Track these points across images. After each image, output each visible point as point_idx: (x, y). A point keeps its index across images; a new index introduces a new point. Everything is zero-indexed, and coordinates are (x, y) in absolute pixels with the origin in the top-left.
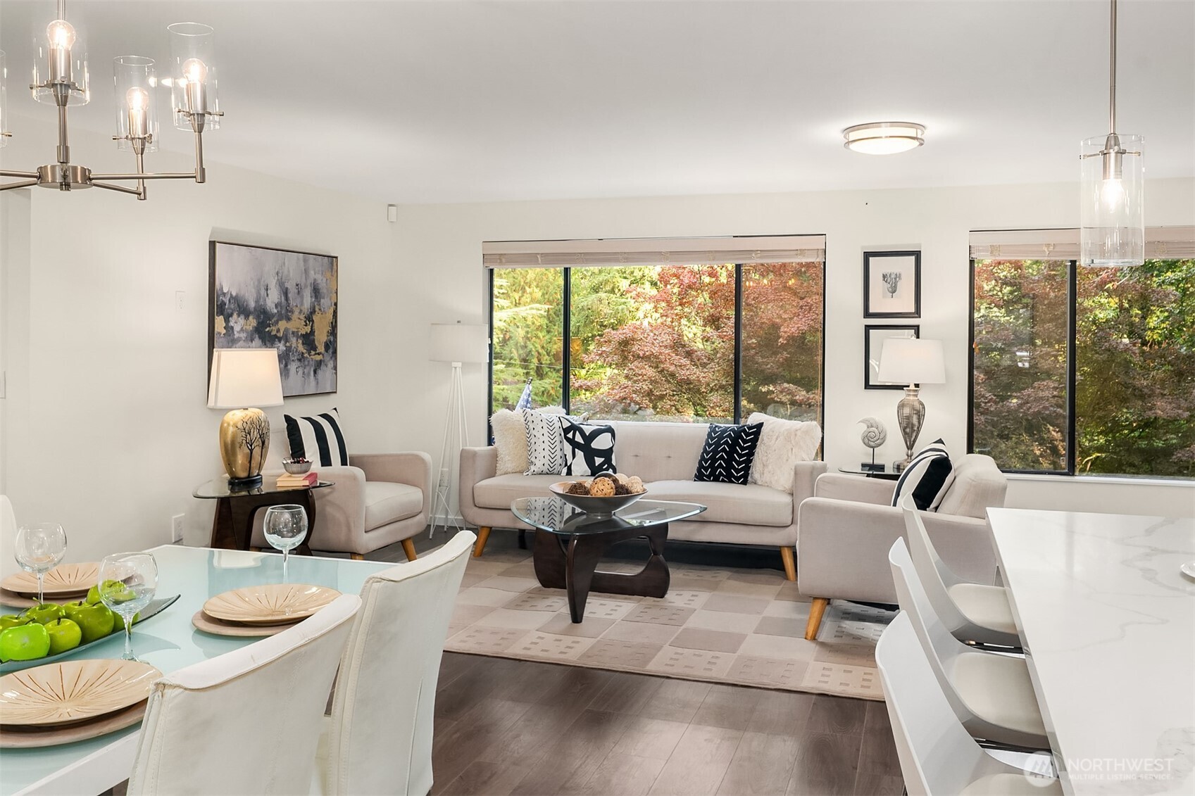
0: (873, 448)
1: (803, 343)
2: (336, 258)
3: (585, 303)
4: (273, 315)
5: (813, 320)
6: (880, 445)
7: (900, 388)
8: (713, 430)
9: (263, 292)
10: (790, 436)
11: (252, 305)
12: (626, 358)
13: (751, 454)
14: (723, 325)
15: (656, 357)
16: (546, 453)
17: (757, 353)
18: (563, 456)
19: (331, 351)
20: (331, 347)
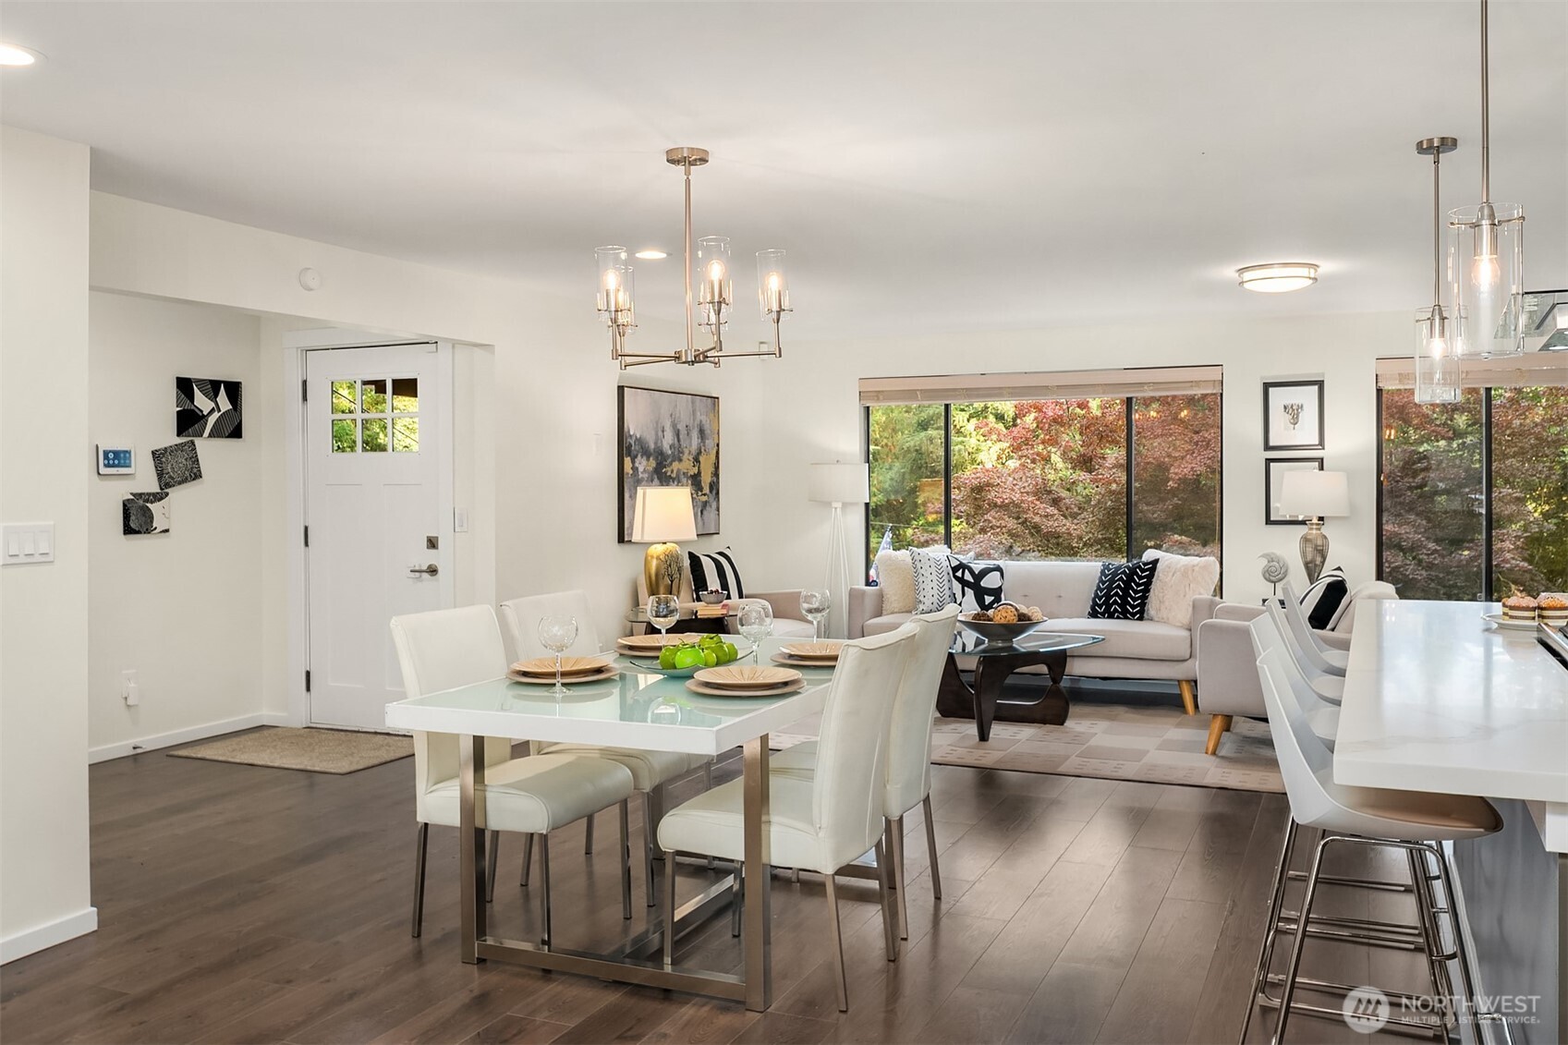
0: (1275, 583)
1: (1197, 487)
2: (718, 398)
3: (912, 443)
4: (668, 456)
5: (1210, 459)
6: (1281, 580)
7: (1303, 523)
8: (1106, 567)
9: (660, 433)
10: (1186, 572)
11: (652, 446)
12: (979, 507)
13: (1147, 590)
14: (1097, 467)
15: (1017, 506)
16: (935, 592)
17: (1139, 500)
18: (952, 596)
19: (714, 492)
20: (714, 487)
